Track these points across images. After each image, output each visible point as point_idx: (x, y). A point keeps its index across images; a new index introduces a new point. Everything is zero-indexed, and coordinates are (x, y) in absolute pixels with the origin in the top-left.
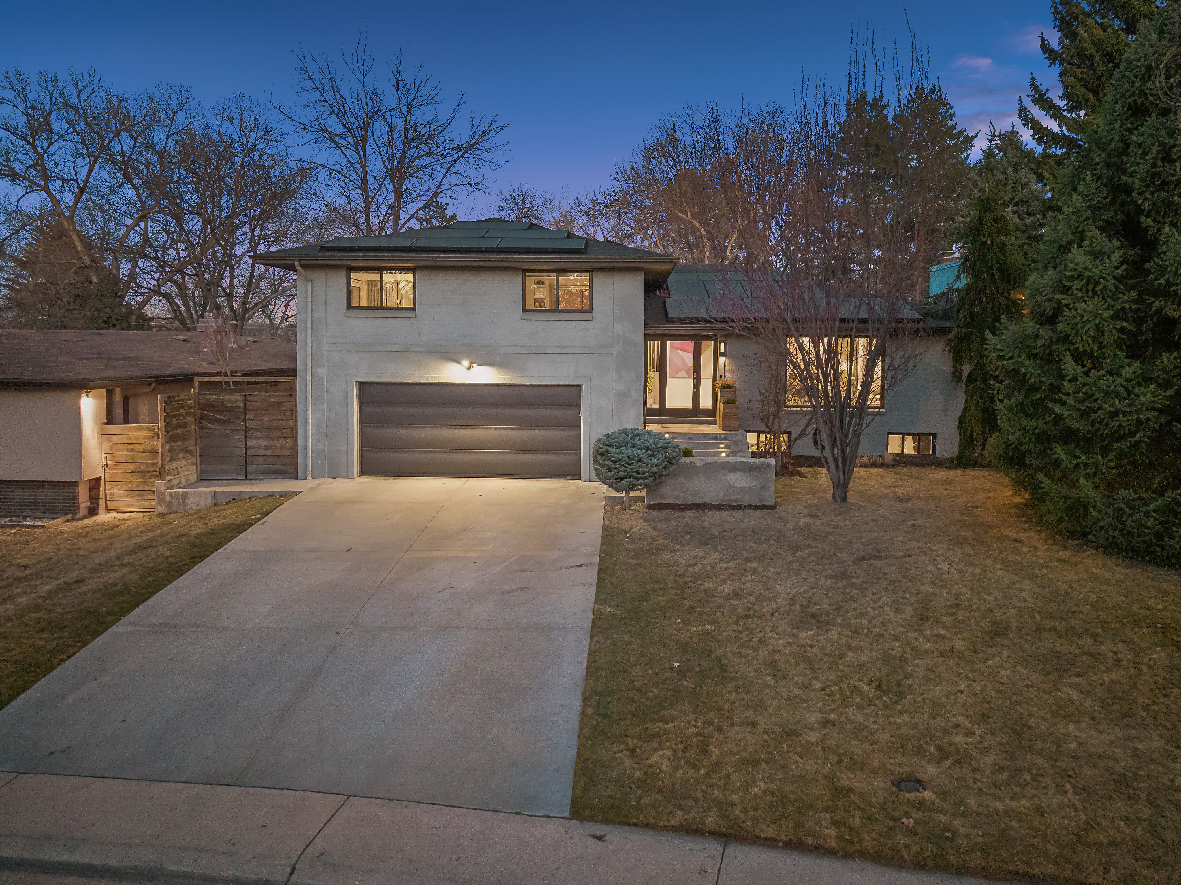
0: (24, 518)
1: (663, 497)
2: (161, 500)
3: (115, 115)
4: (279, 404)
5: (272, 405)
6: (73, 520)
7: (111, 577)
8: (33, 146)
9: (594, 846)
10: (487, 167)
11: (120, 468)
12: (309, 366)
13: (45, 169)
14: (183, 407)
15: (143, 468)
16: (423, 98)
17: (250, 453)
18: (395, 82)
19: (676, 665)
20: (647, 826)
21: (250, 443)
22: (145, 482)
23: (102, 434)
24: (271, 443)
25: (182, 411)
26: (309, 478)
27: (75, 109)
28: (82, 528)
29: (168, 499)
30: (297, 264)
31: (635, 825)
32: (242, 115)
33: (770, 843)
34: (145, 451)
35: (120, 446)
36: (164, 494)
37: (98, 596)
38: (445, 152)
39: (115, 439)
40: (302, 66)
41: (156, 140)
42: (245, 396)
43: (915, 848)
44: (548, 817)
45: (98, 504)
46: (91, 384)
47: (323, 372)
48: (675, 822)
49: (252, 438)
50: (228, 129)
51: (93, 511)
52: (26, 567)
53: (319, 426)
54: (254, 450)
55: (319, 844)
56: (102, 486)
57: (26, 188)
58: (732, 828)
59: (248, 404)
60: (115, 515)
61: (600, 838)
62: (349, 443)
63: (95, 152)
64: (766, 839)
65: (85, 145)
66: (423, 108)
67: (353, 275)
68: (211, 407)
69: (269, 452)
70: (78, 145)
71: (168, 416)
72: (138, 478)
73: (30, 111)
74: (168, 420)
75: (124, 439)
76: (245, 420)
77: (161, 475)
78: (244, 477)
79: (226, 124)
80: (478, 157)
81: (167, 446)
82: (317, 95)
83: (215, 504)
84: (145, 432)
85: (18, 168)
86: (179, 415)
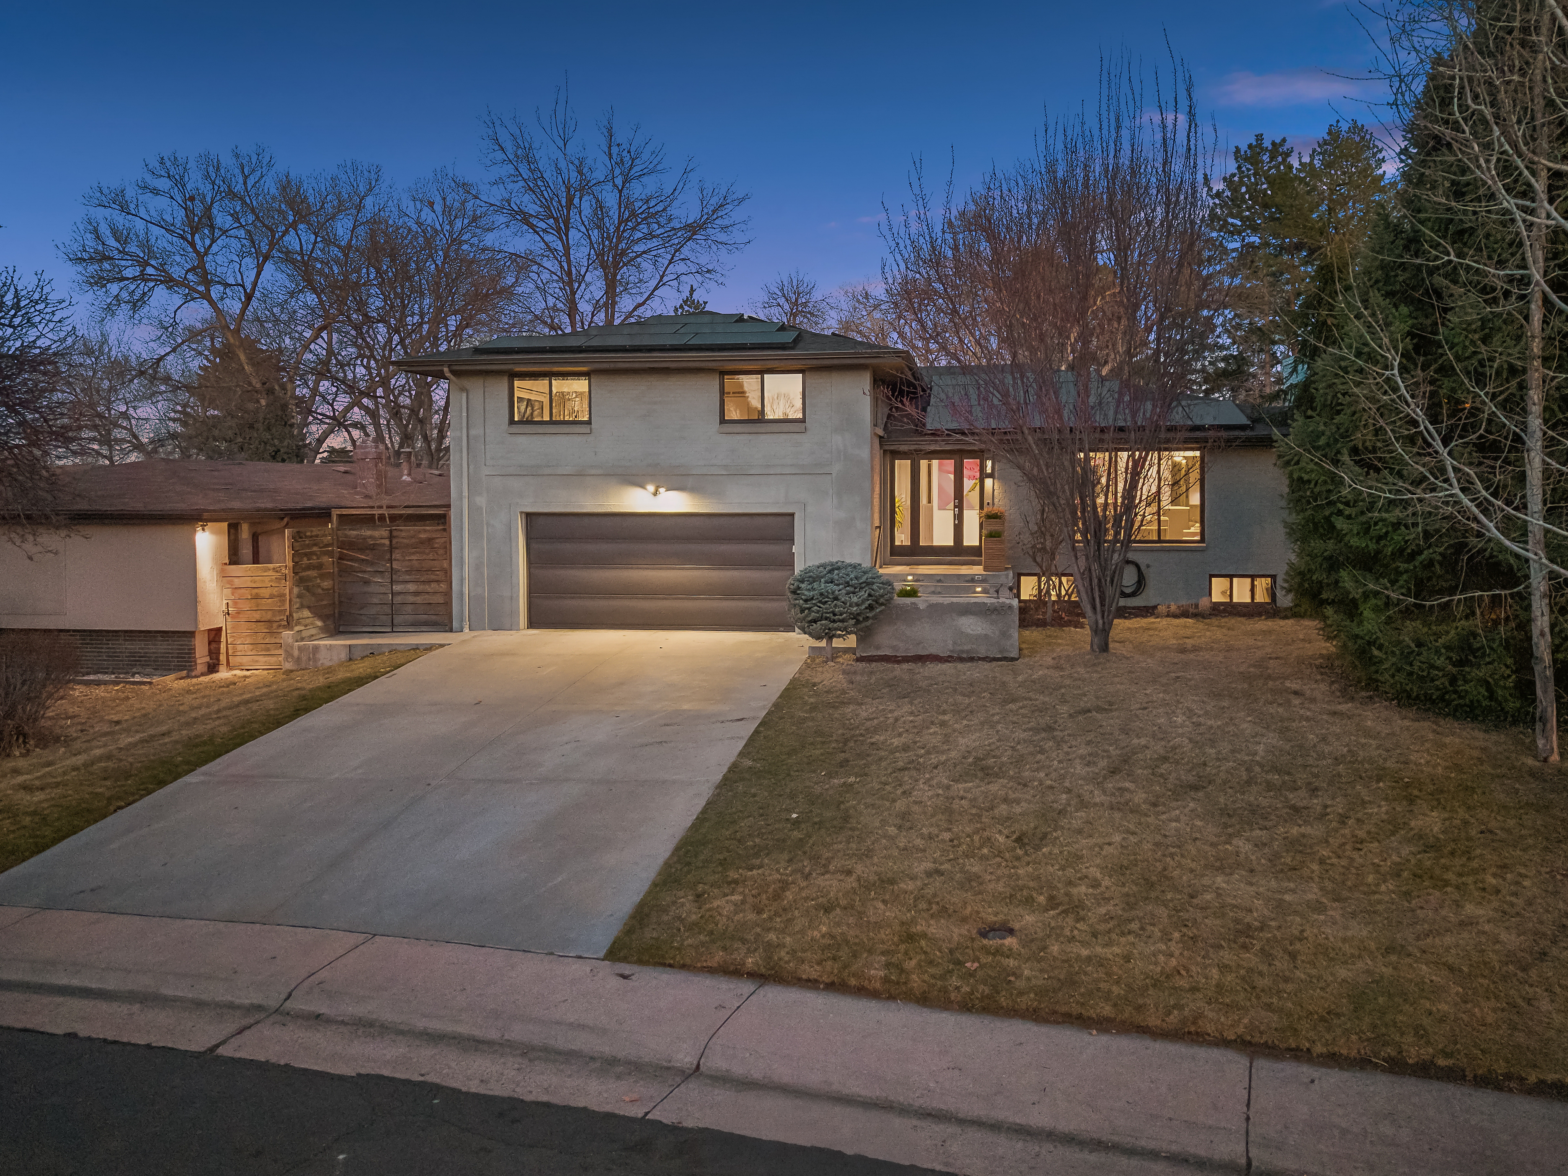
0: (133, 676)
1: (878, 648)
2: (289, 655)
3: (291, 204)
4: (430, 540)
5: (422, 542)
6: (188, 677)
7: (199, 729)
8: (193, 244)
9: (616, 982)
10: (723, 250)
11: (243, 617)
12: (465, 493)
13: (206, 273)
14: (315, 545)
15: (269, 616)
16: (643, 166)
17: (398, 599)
18: (606, 150)
19: (794, 816)
20: (683, 967)
21: (397, 588)
22: (271, 633)
23: (223, 576)
24: (421, 588)
25: (315, 549)
26: (466, 630)
27: (242, 199)
28: (193, 686)
29: (296, 653)
30: (446, 369)
31: (670, 966)
32: (444, 199)
33: (811, 984)
34: (271, 597)
35: (243, 591)
36: (292, 647)
37: (179, 746)
38: (671, 234)
39: (237, 582)
40: (491, 133)
41: (340, 232)
42: (391, 531)
43: (966, 989)
44: (580, 957)
45: (218, 660)
46: (206, 515)
47: (481, 501)
48: (713, 963)
49: (398, 582)
50: (427, 216)
51: (213, 668)
52: (118, 723)
53: (478, 567)
54: (402, 596)
55: (323, 975)
56: (223, 639)
57: (186, 295)
58: (772, 968)
59: (394, 541)
60: (238, 672)
61: (625, 977)
62: (514, 587)
63: (264, 249)
64: (808, 980)
65: (253, 242)
66: (644, 179)
67: (517, 383)
68: (351, 545)
69: (419, 599)
70: (244, 241)
71: (297, 555)
72: (262, 628)
73: (188, 203)
74: (296, 560)
75: (247, 582)
76: (391, 560)
77: (289, 626)
78: (389, 630)
79: (426, 210)
80: (713, 238)
81: (296, 590)
82: (510, 169)
83: (350, 659)
84: (271, 573)
85: (177, 272)
86: (313, 553)
